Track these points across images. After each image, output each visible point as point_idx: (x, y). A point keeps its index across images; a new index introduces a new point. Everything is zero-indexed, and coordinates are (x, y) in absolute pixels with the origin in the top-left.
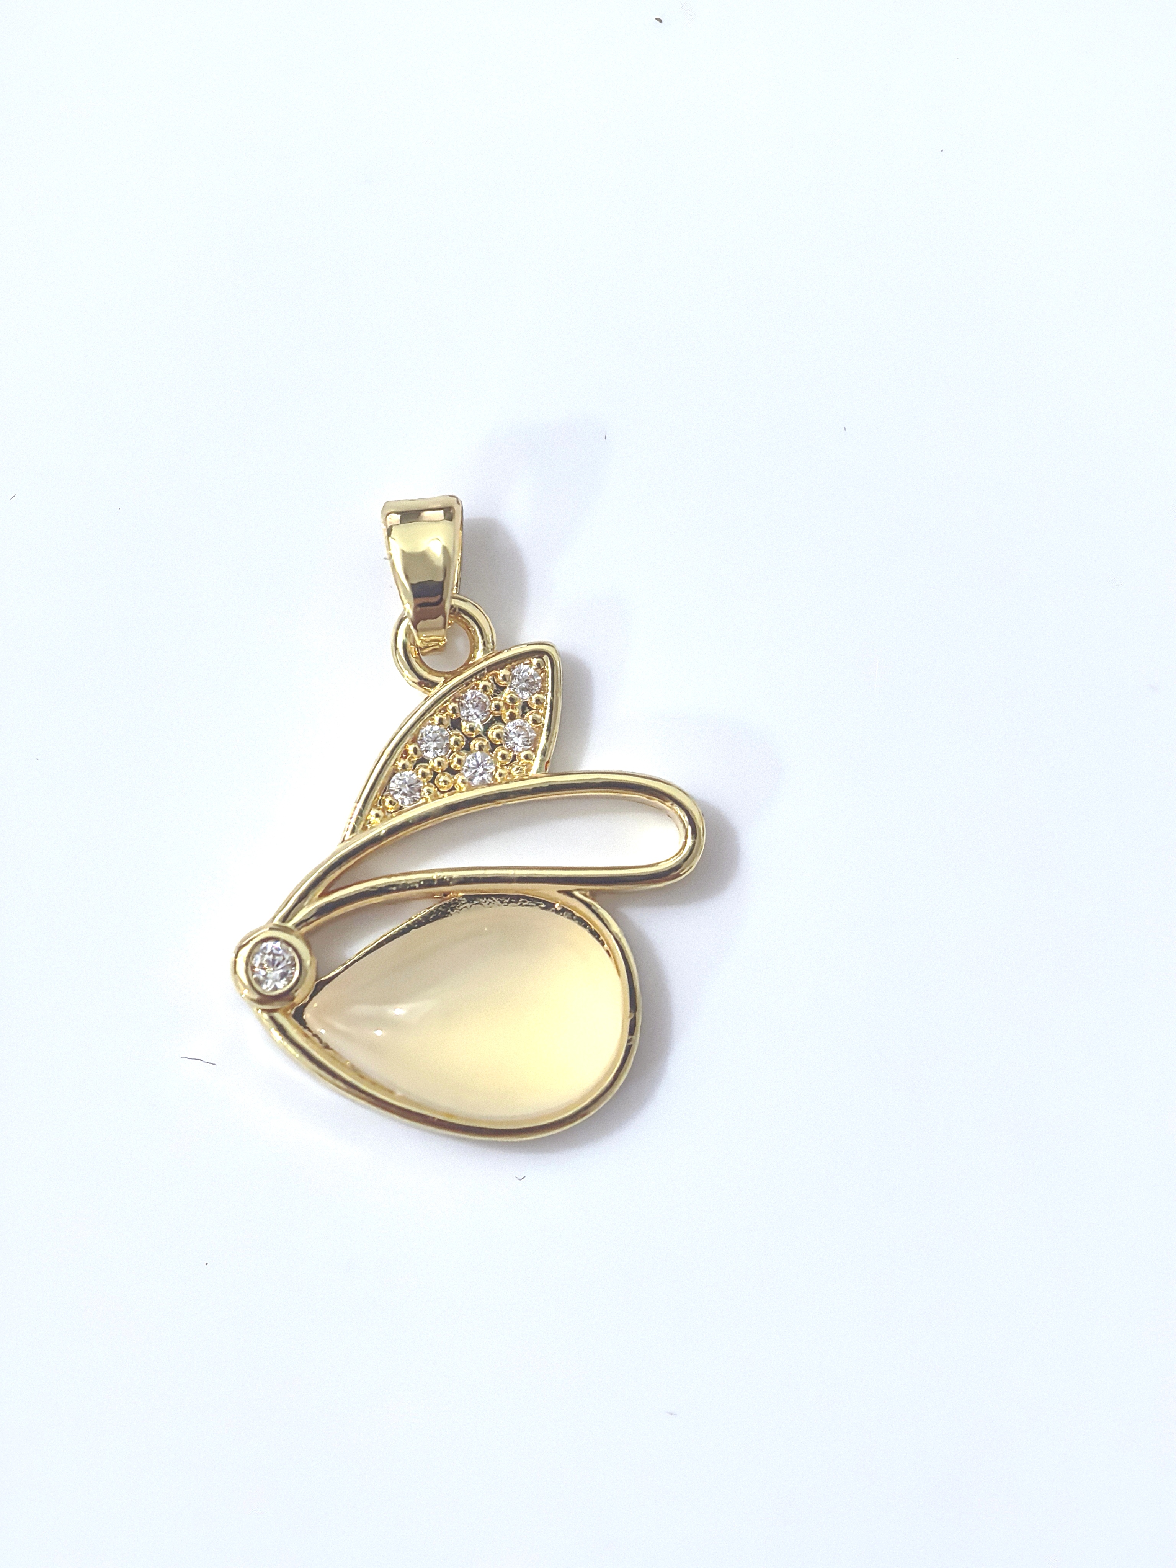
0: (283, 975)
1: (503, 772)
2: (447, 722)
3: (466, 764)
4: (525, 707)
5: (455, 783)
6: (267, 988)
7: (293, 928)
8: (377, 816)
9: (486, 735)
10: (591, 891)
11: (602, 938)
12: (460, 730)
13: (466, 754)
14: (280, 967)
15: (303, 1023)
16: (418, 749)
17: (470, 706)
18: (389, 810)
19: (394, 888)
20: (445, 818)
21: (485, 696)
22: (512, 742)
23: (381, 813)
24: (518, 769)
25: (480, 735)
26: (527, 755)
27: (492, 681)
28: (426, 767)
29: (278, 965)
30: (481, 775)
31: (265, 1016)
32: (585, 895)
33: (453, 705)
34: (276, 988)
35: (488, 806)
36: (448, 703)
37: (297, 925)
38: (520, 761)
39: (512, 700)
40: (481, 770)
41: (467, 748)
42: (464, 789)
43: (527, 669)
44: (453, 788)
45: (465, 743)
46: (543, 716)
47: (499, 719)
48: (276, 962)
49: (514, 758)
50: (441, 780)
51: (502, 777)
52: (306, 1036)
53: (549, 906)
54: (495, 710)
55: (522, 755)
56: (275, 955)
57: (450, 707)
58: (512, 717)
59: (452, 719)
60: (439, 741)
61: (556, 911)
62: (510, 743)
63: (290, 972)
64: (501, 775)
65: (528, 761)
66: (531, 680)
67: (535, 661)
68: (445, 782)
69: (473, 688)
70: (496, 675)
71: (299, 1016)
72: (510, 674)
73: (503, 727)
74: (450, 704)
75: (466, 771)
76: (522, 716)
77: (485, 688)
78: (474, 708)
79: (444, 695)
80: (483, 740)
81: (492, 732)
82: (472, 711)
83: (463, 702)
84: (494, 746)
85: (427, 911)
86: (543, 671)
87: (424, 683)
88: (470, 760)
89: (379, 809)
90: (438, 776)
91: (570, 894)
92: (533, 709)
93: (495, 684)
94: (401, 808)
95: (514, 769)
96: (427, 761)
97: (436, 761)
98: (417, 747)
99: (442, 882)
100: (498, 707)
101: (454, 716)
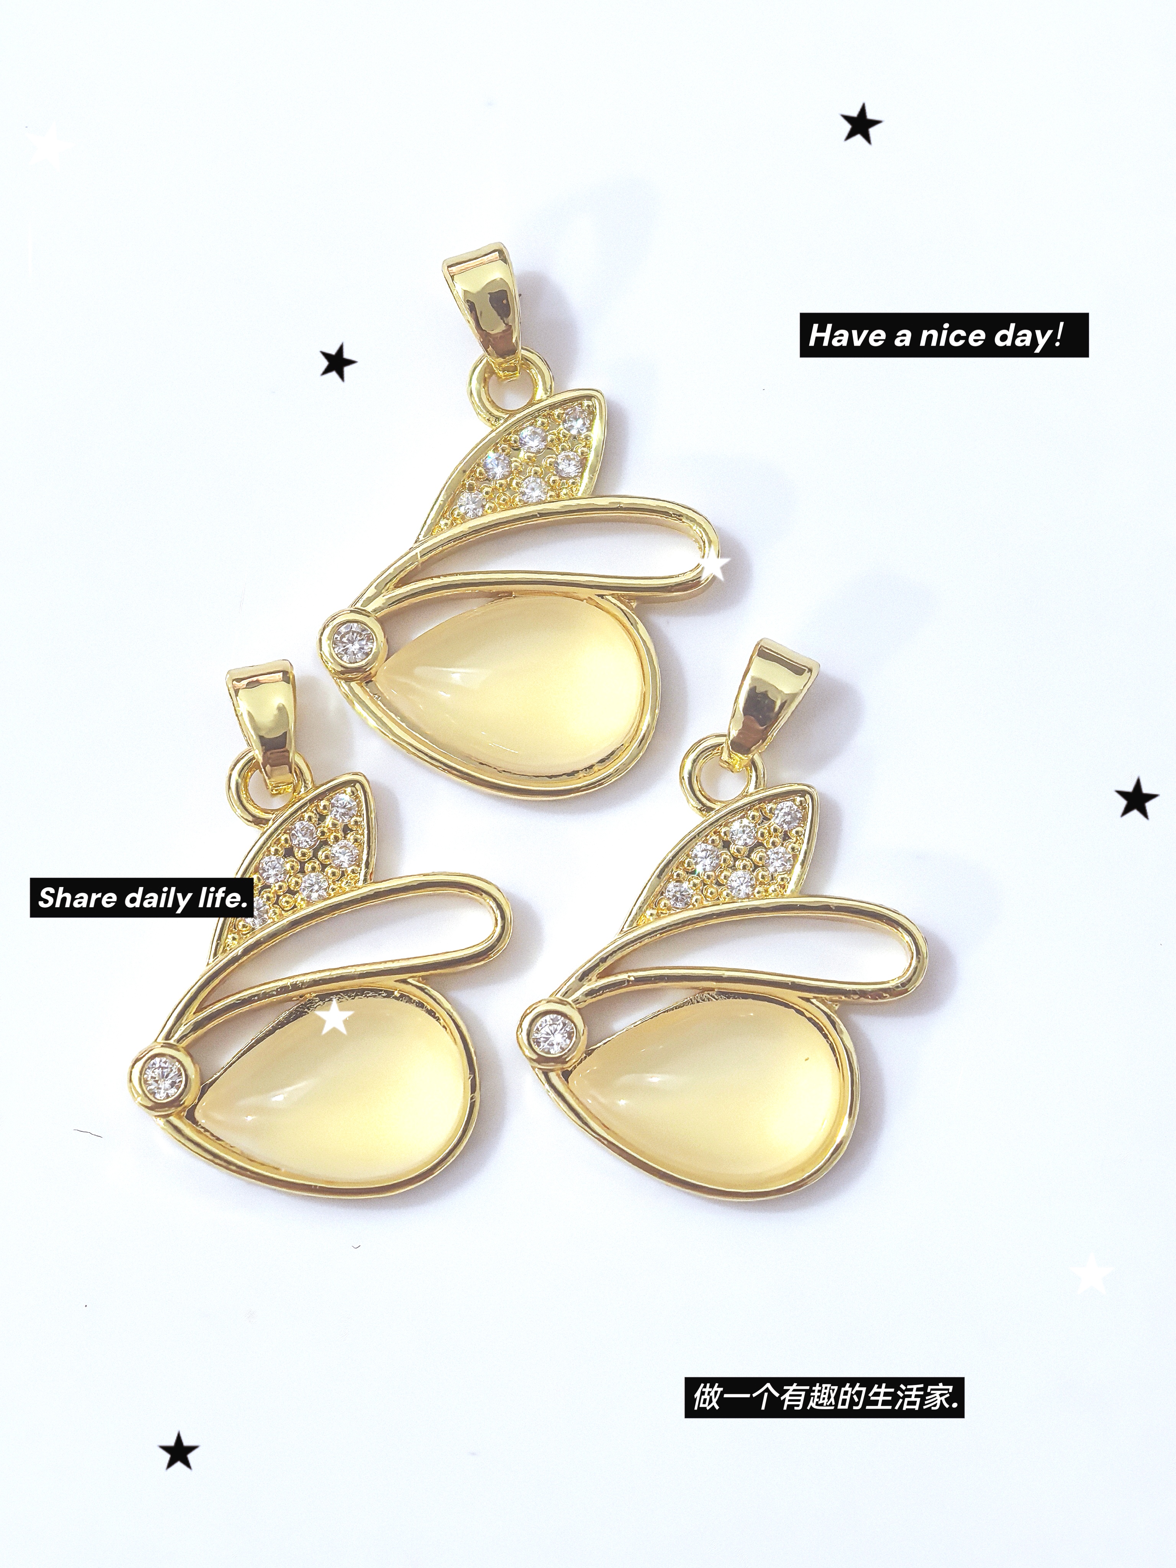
0: (173, 1085)
1: (335, 887)
2: (282, 851)
3: (303, 885)
4: (346, 830)
5: (296, 902)
6: (161, 1097)
7: (175, 1043)
8: (234, 939)
9: (317, 858)
10: (422, 977)
11: (437, 1015)
12: (294, 857)
13: (301, 876)
14: (169, 1077)
15: (195, 1122)
16: (261, 878)
17: (300, 835)
18: (244, 933)
19: (256, 998)
20: (291, 932)
21: (312, 825)
22: (339, 860)
23: (236, 936)
24: (347, 882)
25: (311, 859)
26: (353, 869)
27: (315, 812)
28: (270, 892)
29: (166, 1077)
30: (317, 891)
31: (161, 1122)
32: (419, 981)
33: (286, 836)
34: (168, 1096)
35: (326, 917)
36: (281, 835)
37: (178, 1041)
38: (348, 875)
39: (334, 825)
40: (316, 887)
41: (302, 871)
42: (304, 906)
43: (345, 797)
44: (295, 906)
45: (299, 867)
46: (363, 834)
47: (325, 843)
48: (166, 1074)
49: (343, 874)
50: (284, 900)
51: (334, 892)
52: (200, 1132)
53: (389, 994)
54: (321, 836)
55: (350, 870)
56: (163, 1068)
57: (283, 838)
58: (336, 839)
59: (285, 849)
60: (277, 868)
61: (396, 998)
62: (337, 862)
63: (177, 1081)
64: (333, 890)
65: (354, 875)
66: (349, 806)
67: (349, 790)
68: (287, 902)
69: (300, 820)
70: (317, 806)
71: (191, 1117)
72: (330, 804)
73: (330, 849)
74: (283, 835)
75: (304, 890)
76: (345, 838)
77: (310, 818)
78: (303, 836)
79: (276, 829)
80: (315, 863)
81: (321, 855)
82: (303, 839)
83: (293, 832)
84: (324, 866)
85: (287, 1012)
86: (357, 797)
87: (258, 821)
88: (307, 880)
89: (234, 933)
90: (281, 898)
91: (404, 981)
92: (353, 831)
93: (318, 813)
94: (253, 929)
95: (344, 883)
96: (269, 887)
97: (277, 885)
98: (260, 877)
99: (295, 987)
100: (323, 833)
101: (287, 845)
